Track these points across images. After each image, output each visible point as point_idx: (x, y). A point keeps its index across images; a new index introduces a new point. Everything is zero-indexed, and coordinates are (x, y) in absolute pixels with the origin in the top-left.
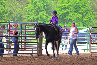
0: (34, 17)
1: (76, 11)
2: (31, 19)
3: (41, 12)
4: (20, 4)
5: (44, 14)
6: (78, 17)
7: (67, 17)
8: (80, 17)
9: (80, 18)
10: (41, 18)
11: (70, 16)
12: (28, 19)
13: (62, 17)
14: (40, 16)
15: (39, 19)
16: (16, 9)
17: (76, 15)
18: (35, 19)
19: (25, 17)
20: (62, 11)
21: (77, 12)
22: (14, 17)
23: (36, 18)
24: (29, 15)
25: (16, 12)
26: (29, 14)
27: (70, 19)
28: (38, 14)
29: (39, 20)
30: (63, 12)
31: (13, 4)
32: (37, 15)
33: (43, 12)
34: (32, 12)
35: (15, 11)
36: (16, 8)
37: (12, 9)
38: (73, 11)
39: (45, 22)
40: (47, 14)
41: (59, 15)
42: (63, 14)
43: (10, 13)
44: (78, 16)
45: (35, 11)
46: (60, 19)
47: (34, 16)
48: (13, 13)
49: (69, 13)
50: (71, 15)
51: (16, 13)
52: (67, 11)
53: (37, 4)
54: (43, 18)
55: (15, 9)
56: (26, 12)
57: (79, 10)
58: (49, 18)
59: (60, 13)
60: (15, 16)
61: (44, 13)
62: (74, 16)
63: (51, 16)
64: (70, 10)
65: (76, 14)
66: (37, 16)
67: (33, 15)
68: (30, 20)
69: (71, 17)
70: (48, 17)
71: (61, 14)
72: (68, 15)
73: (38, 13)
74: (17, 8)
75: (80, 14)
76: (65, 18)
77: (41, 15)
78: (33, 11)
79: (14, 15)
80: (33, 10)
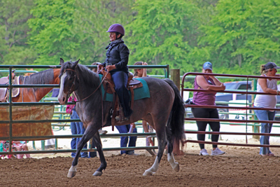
0: (149, 52)
1: (263, 33)
2: (142, 56)
3: (170, 36)
4: (114, 17)
5: (177, 43)
6: (271, 49)
7: (239, 51)
8: (275, 50)
9: (276, 52)
10: (168, 53)
11: (248, 47)
12: (135, 56)
13: (225, 49)
14: (167, 48)
15: (164, 55)
16: (101, 30)
17: (265, 45)
18: (154, 57)
20: (226, 34)
21: (267, 36)
22: (96, 51)
23: (155, 54)
24: (136, 47)
25: (103, 37)
26: (136, 43)
27: (247, 55)
28: (162, 43)
29: (163, 58)
30: (228, 38)
31: (95, 16)
32: (157, 46)
33: (174, 37)
34: (144, 39)
35: (100, 35)
36: (101, 28)
37: (91, 30)
38: (257, 33)
40: (186, 43)
41: (218, 46)
42: (228, 41)
43: (86, 40)
44: (270, 47)
45: (154, 35)
46: (221, 55)
47: (149, 48)
48: (95, 40)
49: (245, 39)
50: (249, 45)
51: (101, 41)
52: (239, 34)
53: (158, 16)
54: (174, 53)
55: (98, 30)
56: (130, 38)
57: (271, 32)
58: (190, 54)
59: (221, 40)
60: (99, 48)
61: (176, 40)
62: (260, 48)
63: (196, 48)
64: (246, 32)
65: (263, 41)
66: (158, 48)
67: (147, 46)
68: (139, 58)
69: (251, 51)
70: (188, 52)
71: (224, 42)
72: (242, 44)
73: (161, 40)
74: (104, 27)
75: (274, 41)
76: (234, 54)
77: (170, 44)
78: (148, 35)
79: (96, 45)
80: (147, 31)
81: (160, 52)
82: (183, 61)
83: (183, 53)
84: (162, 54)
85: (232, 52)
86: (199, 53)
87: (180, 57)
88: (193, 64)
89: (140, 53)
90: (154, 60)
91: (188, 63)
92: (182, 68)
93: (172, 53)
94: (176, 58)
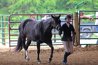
0: (23, 2)
2: (20, 5)
7: (71, 1)
9: (90, 1)
10: (33, 3)
12: (16, 4)
15: (31, 4)
19: (11, 2)
23: (26, 3)
27: (75, 3)
39: (40, 8)
54: (36, 3)
68: (18, 6)
70: (44, 2)
81: (29, 2)
82: (42, 7)
83: (41, 3)
84: (30, 3)
85: (67, 2)
86: (49, 2)
87: (40, 5)
88: (47, 9)
89: (19, 3)
90: (26, 6)
91: (44, 8)
92: (41, 10)
93: (35, 3)
94: (37, 5)
